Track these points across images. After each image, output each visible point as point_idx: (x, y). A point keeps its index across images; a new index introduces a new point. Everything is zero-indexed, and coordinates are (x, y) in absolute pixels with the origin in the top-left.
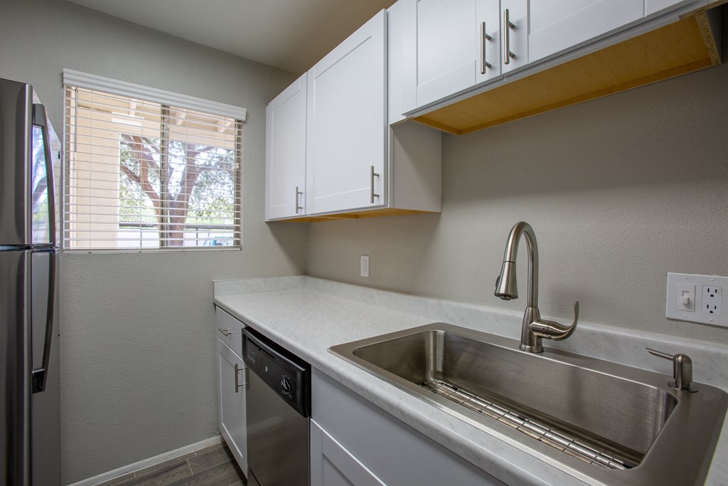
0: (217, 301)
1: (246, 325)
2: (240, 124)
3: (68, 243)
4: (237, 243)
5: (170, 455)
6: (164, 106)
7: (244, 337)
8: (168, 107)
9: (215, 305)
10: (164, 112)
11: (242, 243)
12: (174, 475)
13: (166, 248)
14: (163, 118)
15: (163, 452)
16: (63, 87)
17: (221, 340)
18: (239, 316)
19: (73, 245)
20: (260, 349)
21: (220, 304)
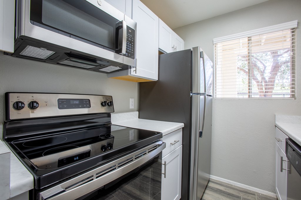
0: (277, 125)
1: (289, 137)
2: (293, 30)
3: (216, 95)
4: (293, 96)
5: (248, 187)
6: (249, 38)
7: (287, 143)
8: (251, 37)
9: (276, 126)
10: (249, 40)
11: (296, 96)
12: (248, 196)
13: (251, 98)
14: (249, 43)
15: (245, 184)
16: (213, 45)
17: (277, 144)
18: (286, 132)
19: (218, 96)
20: (294, 150)
21: (278, 126)
